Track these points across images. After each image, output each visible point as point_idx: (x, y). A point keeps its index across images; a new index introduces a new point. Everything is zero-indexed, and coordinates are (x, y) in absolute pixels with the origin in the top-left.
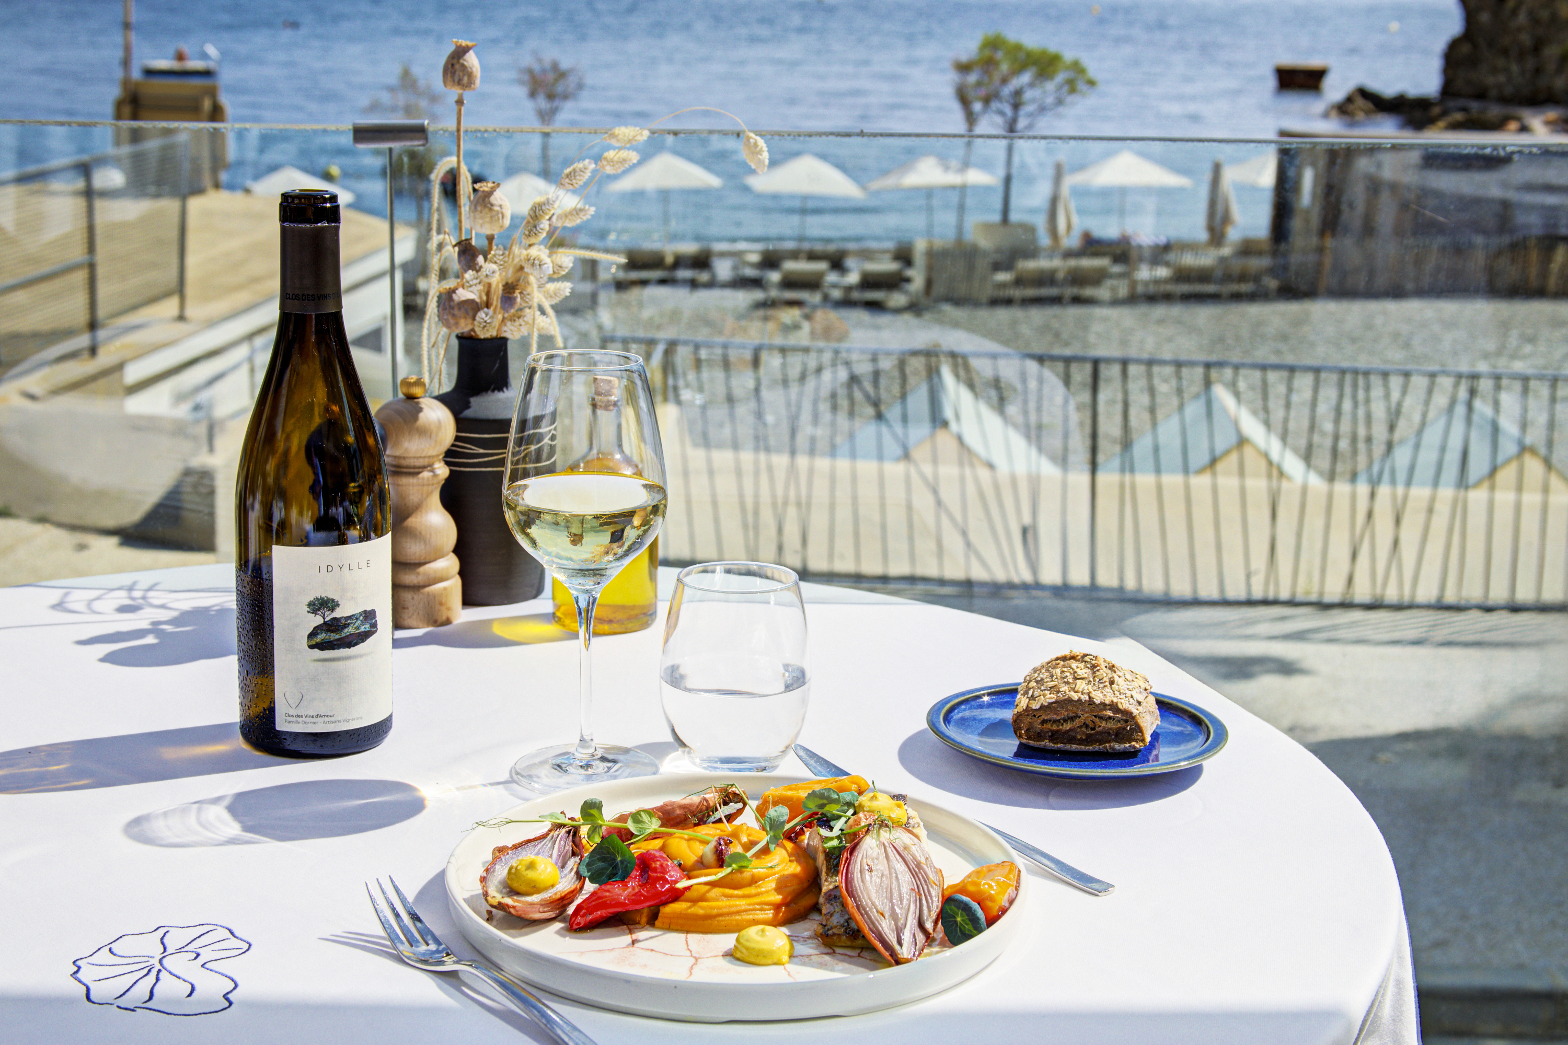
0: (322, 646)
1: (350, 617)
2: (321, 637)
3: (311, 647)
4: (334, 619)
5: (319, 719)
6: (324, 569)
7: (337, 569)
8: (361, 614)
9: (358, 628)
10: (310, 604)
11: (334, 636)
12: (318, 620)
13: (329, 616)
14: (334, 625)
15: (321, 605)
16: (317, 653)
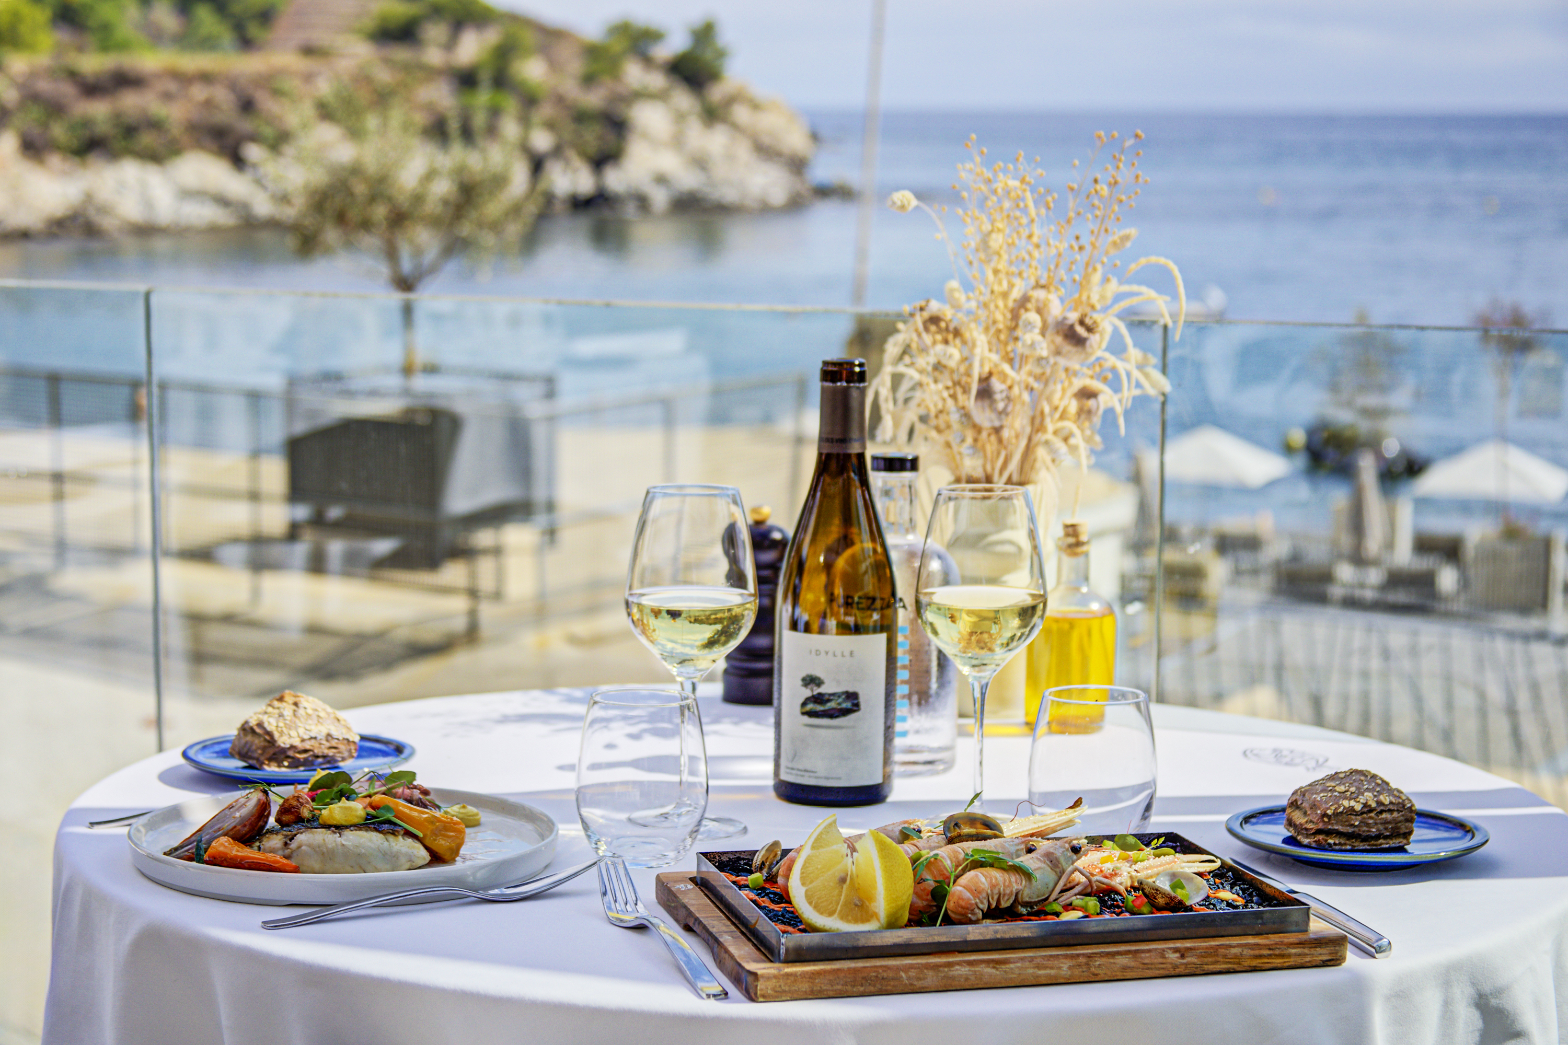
0: (811, 714)
1: (833, 694)
2: (810, 707)
3: (803, 714)
4: (820, 694)
5: (807, 774)
6: (813, 653)
7: (823, 654)
8: (843, 693)
9: (839, 704)
10: (804, 679)
11: (819, 708)
12: (807, 693)
13: (817, 691)
14: (819, 699)
15: (811, 681)
16: (806, 720)
